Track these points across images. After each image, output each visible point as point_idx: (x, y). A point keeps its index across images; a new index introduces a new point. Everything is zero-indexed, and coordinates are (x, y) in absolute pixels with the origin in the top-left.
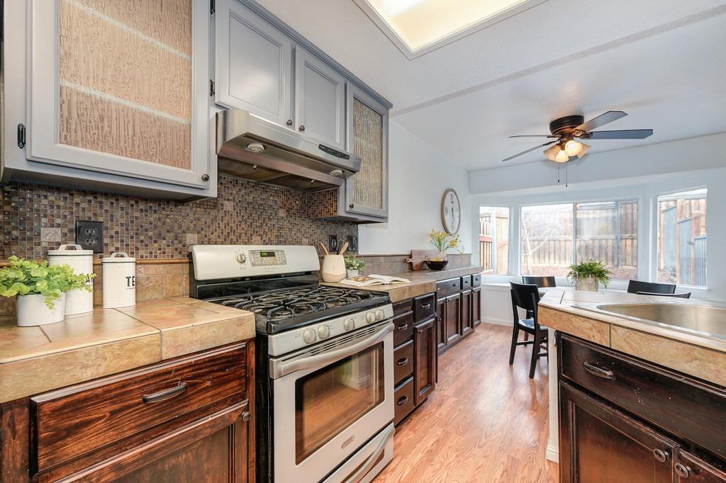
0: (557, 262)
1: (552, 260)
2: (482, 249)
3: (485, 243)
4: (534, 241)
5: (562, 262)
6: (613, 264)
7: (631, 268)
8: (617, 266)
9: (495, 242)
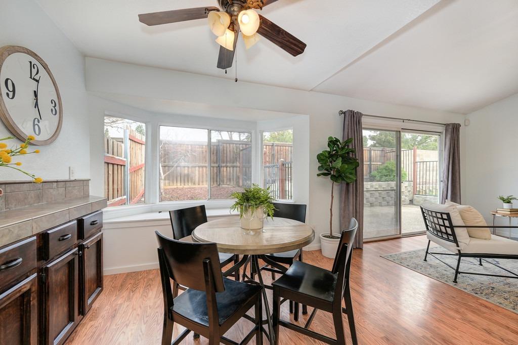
0: (182, 184)
1: (179, 184)
2: (111, 172)
3: (116, 167)
4: (165, 166)
5: (186, 184)
6: (217, 183)
7: (226, 186)
8: (219, 185)
9: (128, 166)
